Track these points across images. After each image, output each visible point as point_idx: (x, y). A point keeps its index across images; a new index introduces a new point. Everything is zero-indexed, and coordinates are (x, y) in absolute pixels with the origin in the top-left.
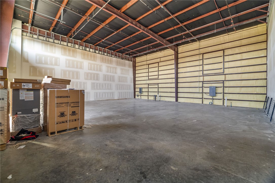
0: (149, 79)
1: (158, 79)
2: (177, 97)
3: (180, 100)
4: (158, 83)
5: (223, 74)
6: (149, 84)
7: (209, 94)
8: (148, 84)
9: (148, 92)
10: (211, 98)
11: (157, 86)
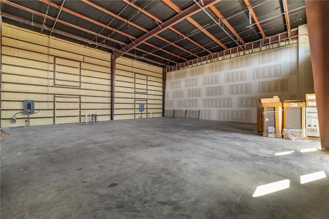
0: (55, 86)
1: (79, 88)
2: (112, 115)
3: (116, 118)
4: (80, 96)
5: (146, 94)
6: (56, 95)
7: (139, 110)
8: (54, 94)
9: (54, 109)
10: (140, 113)
11: (78, 100)
